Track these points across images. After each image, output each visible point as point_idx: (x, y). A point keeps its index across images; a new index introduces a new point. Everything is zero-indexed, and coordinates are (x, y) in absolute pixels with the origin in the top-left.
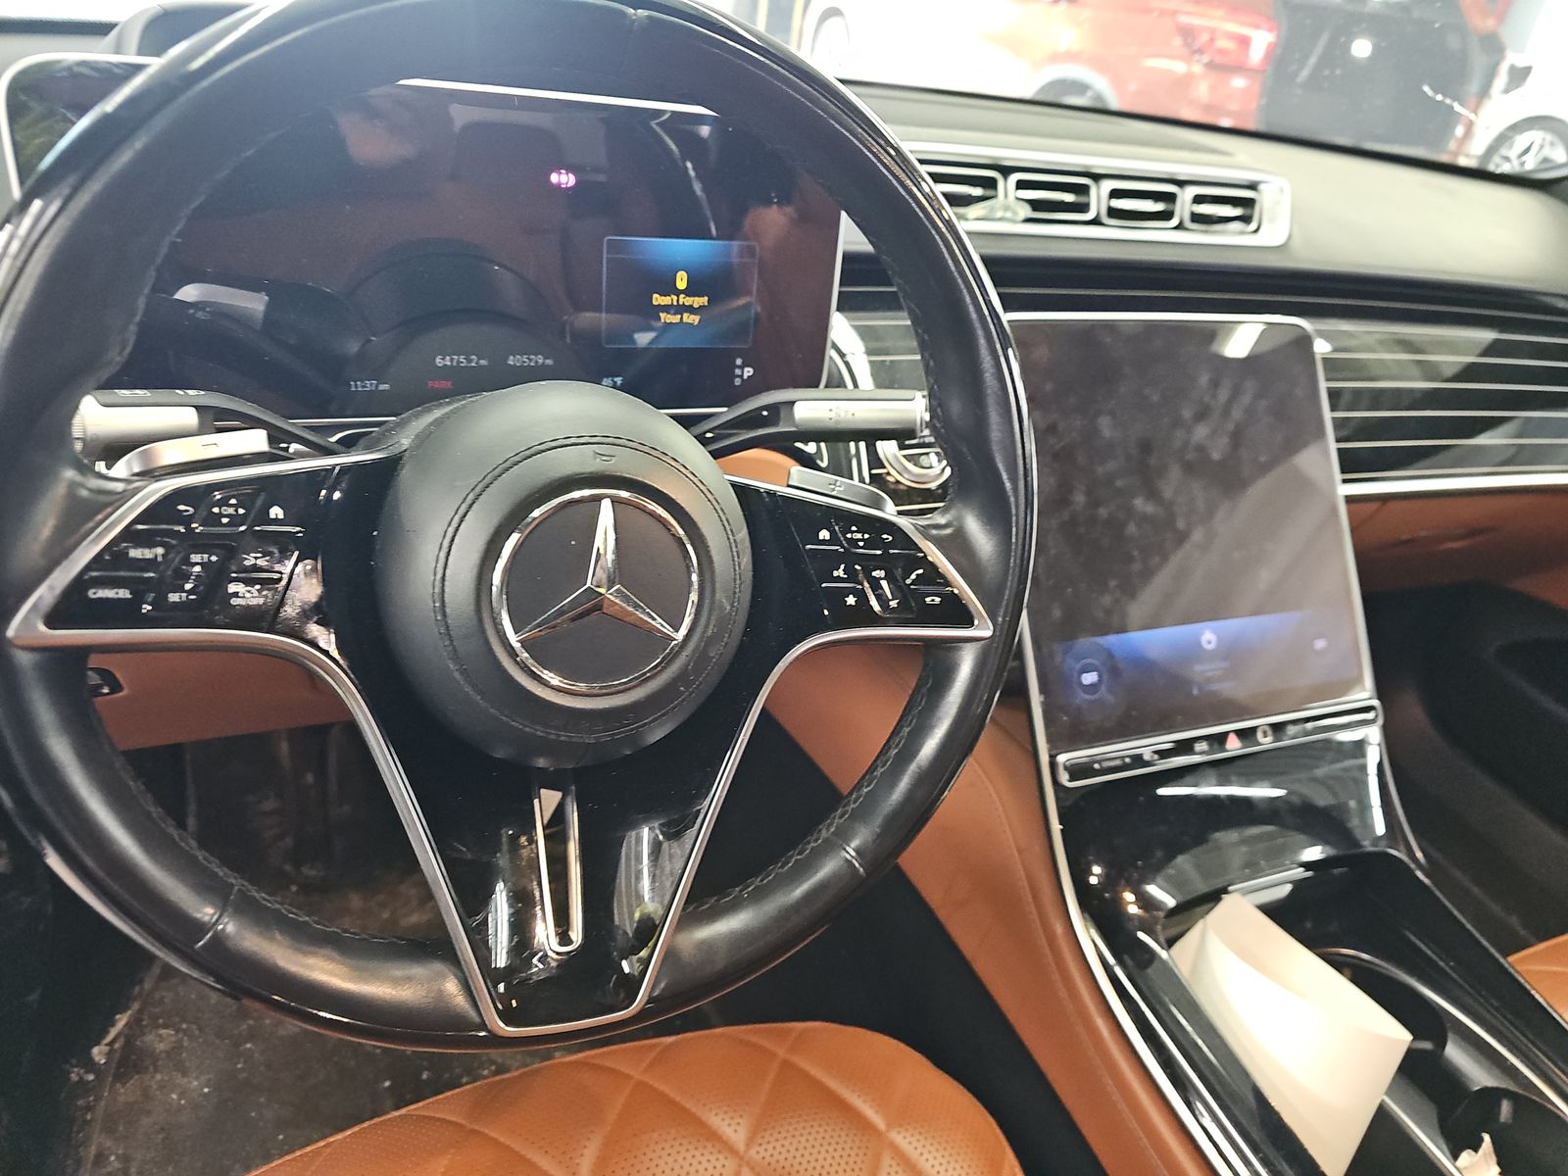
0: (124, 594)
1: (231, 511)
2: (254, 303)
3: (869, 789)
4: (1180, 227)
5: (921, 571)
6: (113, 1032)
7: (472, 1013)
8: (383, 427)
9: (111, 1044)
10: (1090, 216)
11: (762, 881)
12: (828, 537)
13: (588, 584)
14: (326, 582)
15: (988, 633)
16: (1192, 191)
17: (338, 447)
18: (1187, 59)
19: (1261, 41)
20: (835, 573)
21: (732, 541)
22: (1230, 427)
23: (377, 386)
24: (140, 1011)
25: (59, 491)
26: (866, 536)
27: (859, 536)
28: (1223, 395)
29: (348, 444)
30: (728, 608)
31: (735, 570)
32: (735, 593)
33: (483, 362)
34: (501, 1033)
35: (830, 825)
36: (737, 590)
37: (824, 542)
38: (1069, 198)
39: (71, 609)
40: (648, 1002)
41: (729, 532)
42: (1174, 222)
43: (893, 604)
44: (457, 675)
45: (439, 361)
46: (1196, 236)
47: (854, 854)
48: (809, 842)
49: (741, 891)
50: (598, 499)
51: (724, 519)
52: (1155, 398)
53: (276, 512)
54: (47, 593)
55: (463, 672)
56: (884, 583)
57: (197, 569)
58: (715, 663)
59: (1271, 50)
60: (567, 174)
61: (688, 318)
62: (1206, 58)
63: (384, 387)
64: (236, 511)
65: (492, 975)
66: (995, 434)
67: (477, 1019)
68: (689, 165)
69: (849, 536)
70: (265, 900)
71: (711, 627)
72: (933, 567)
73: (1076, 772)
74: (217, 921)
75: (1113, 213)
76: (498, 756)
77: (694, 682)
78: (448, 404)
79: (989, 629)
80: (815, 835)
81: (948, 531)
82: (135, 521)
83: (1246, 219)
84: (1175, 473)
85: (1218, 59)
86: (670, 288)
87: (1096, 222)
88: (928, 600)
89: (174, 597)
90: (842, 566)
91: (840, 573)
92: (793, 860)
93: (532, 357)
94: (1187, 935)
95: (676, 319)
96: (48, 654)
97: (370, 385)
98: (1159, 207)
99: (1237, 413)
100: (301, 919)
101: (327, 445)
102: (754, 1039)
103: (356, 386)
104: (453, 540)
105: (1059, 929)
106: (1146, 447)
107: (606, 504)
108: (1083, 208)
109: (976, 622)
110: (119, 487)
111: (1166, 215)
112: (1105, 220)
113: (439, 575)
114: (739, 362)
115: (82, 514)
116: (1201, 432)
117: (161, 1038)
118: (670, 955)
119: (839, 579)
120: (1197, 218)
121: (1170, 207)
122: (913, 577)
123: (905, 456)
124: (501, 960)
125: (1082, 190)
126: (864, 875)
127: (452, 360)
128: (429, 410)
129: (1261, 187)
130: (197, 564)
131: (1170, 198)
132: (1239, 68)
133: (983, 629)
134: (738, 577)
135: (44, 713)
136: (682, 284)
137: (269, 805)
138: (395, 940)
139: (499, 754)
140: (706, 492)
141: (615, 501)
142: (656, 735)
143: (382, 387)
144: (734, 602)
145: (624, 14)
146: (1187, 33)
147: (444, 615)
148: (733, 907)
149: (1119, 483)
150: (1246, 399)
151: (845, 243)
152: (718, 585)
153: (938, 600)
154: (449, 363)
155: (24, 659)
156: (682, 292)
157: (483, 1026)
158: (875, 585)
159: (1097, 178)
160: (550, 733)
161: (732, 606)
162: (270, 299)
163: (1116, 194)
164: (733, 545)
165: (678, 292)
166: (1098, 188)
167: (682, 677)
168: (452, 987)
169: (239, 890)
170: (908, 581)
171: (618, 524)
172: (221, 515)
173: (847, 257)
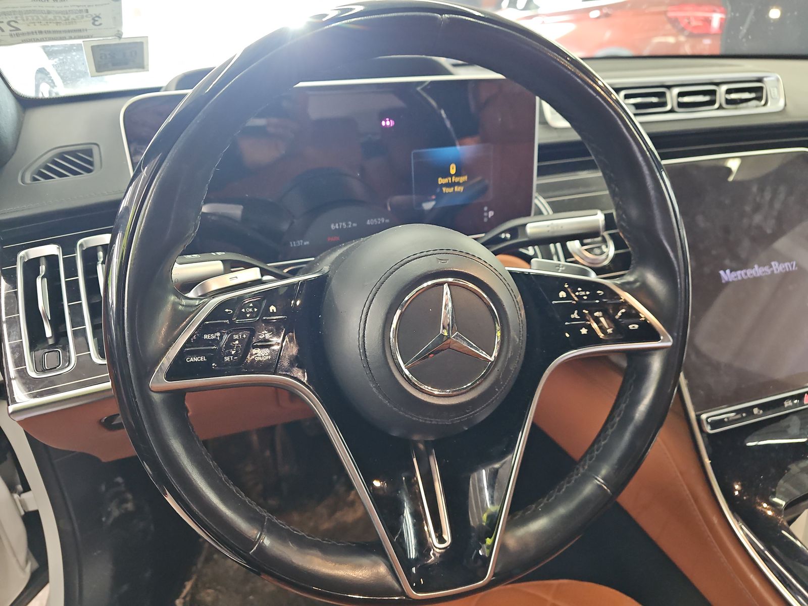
0: (202, 359)
1: (251, 310)
2: (235, 211)
3: (606, 441)
4: (721, 107)
5: (623, 311)
6: (185, 591)
7: (397, 586)
8: (310, 263)
9: (184, 598)
10: (668, 108)
11: (548, 500)
12: (565, 296)
13: (441, 333)
14: (299, 344)
15: (670, 344)
16: (724, 88)
17: (288, 275)
18: (675, 35)
19: (716, 19)
20: (572, 316)
21: (515, 301)
22: (775, 213)
23: (303, 243)
24: (197, 580)
25: (168, 308)
26: (588, 293)
27: (583, 293)
28: (768, 196)
29: (293, 273)
30: (518, 340)
31: (519, 318)
32: (520, 331)
33: (355, 225)
34: (414, 597)
35: (584, 465)
36: (521, 330)
37: (563, 299)
38: (654, 100)
39: (178, 370)
40: (493, 576)
41: (513, 297)
42: (717, 106)
43: (610, 331)
44: (374, 390)
45: (333, 227)
46: (731, 112)
47: (602, 481)
48: (572, 476)
49: (536, 507)
50: (442, 284)
51: (510, 289)
52: (727, 202)
53: (272, 308)
54: (166, 362)
55: (378, 388)
56: (602, 319)
57: (237, 342)
58: (513, 374)
59: (722, 22)
60: (389, 120)
61: (458, 189)
62: (686, 33)
63: (306, 243)
64: (253, 310)
65: (406, 563)
66: (659, 225)
67: (400, 589)
68: (443, 112)
69: (577, 294)
70: (281, 524)
71: (510, 352)
72: (631, 307)
73: (714, 425)
74: (260, 537)
75: (681, 105)
76: (394, 435)
77: (502, 385)
78: (344, 246)
79: (670, 341)
80: (575, 471)
81: (638, 284)
82: (205, 320)
83: (759, 99)
84: (746, 243)
85: (696, 32)
86: (447, 174)
87: (672, 111)
88: (631, 327)
89: (227, 359)
90: (576, 312)
91: (575, 315)
92: (565, 487)
93: (379, 219)
94: (798, 520)
95: (451, 190)
96: (167, 394)
97: (300, 242)
98: (706, 98)
99: (777, 205)
100: (300, 534)
101: (283, 274)
102: (531, 591)
103: (293, 244)
104: (367, 314)
105: (715, 520)
106: (726, 230)
107: (446, 286)
108: (664, 104)
109: (662, 338)
110: (197, 302)
111: (712, 103)
112: (677, 109)
113: (361, 335)
114: (486, 209)
115: (179, 319)
116: (758, 218)
117: (208, 595)
118: (503, 547)
119: (575, 320)
120: (729, 102)
121: (713, 98)
122: (619, 314)
123: (586, 250)
124: (413, 554)
125: (662, 95)
126: (611, 494)
127: (339, 225)
128: (335, 251)
129: (765, 79)
130: (236, 340)
131: (713, 93)
132: (707, 34)
133: (666, 342)
134: (521, 323)
135: (168, 426)
136: (453, 171)
137: (249, 468)
138: (350, 544)
139: (395, 433)
140: (499, 275)
141: (450, 284)
142: (482, 417)
143: (305, 243)
144: (520, 337)
145: (436, 18)
146: (674, 21)
147: (366, 357)
148: (535, 516)
149: (714, 252)
150: (782, 196)
151: (539, 139)
152: (511, 328)
153: (636, 326)
154: (338, 227)
155: (156, 397)
156: (453, 175)
157: (403, 593)
158: (597, 320)
159: (669, 87)
160: (426, 420)
161: (520, 339)
162: (244, 208)
163: (681, 94)
164: (516, 304)
165: (451, 176)
166: (671, 93)
167: (496, 383)
168: (382, 569)
169: (268, 519)
170: (617, 317)
171: (453, 297)
172: (246, 313)
173: (541, 147)
